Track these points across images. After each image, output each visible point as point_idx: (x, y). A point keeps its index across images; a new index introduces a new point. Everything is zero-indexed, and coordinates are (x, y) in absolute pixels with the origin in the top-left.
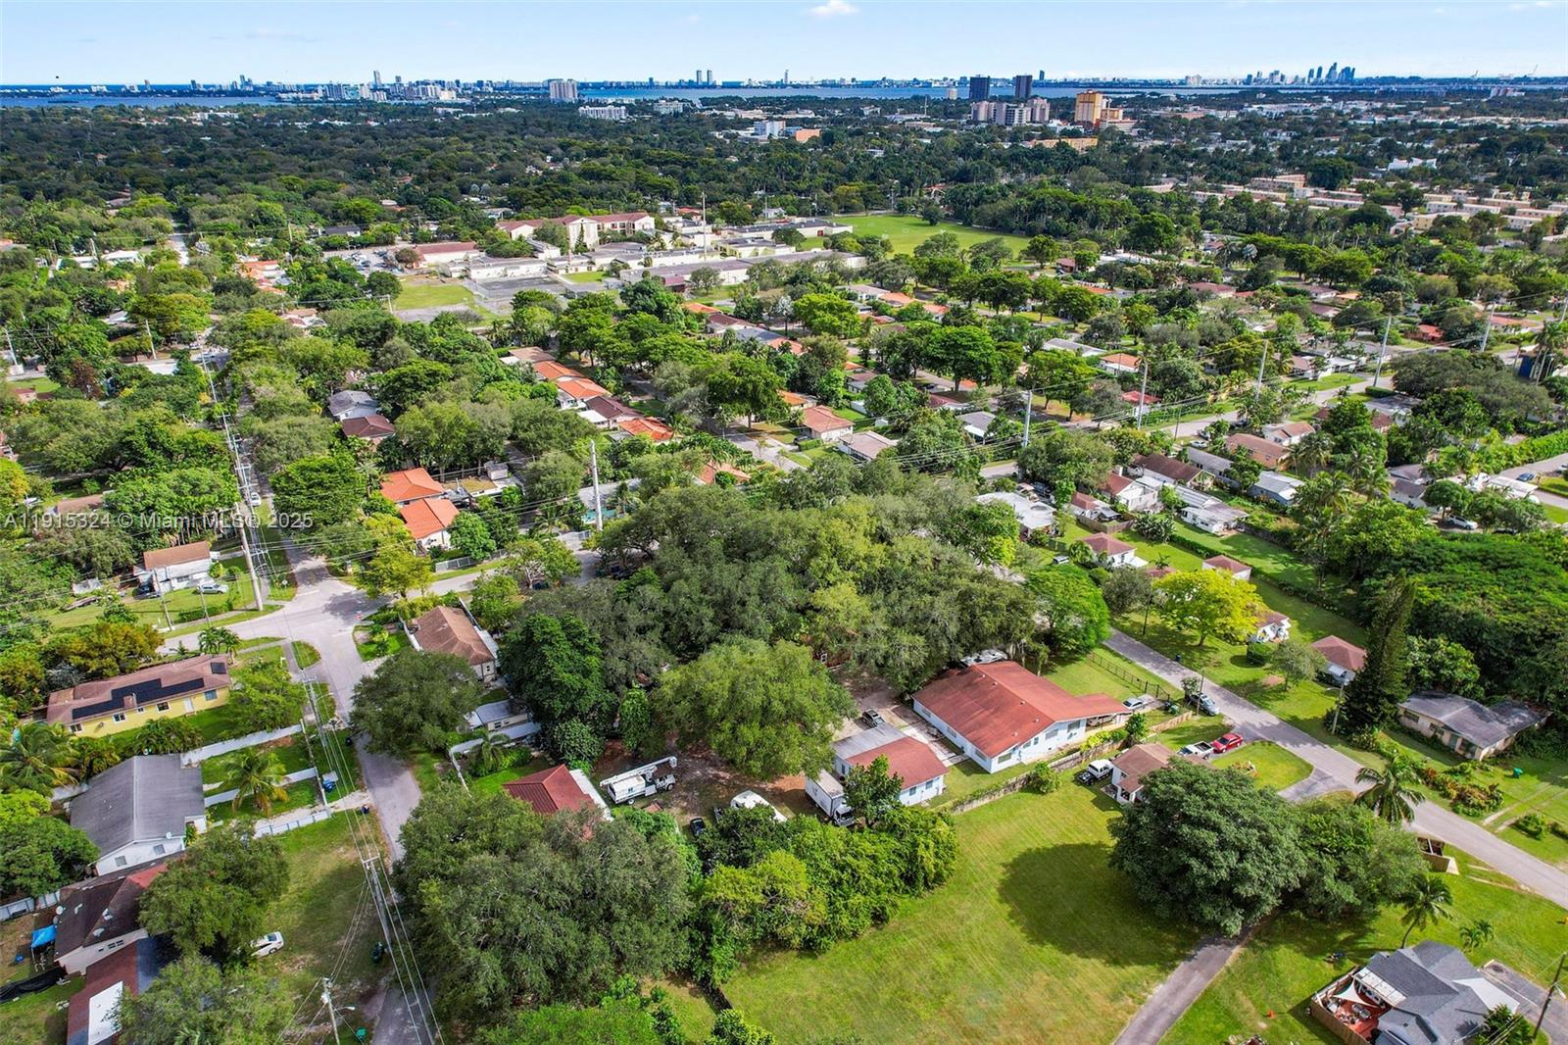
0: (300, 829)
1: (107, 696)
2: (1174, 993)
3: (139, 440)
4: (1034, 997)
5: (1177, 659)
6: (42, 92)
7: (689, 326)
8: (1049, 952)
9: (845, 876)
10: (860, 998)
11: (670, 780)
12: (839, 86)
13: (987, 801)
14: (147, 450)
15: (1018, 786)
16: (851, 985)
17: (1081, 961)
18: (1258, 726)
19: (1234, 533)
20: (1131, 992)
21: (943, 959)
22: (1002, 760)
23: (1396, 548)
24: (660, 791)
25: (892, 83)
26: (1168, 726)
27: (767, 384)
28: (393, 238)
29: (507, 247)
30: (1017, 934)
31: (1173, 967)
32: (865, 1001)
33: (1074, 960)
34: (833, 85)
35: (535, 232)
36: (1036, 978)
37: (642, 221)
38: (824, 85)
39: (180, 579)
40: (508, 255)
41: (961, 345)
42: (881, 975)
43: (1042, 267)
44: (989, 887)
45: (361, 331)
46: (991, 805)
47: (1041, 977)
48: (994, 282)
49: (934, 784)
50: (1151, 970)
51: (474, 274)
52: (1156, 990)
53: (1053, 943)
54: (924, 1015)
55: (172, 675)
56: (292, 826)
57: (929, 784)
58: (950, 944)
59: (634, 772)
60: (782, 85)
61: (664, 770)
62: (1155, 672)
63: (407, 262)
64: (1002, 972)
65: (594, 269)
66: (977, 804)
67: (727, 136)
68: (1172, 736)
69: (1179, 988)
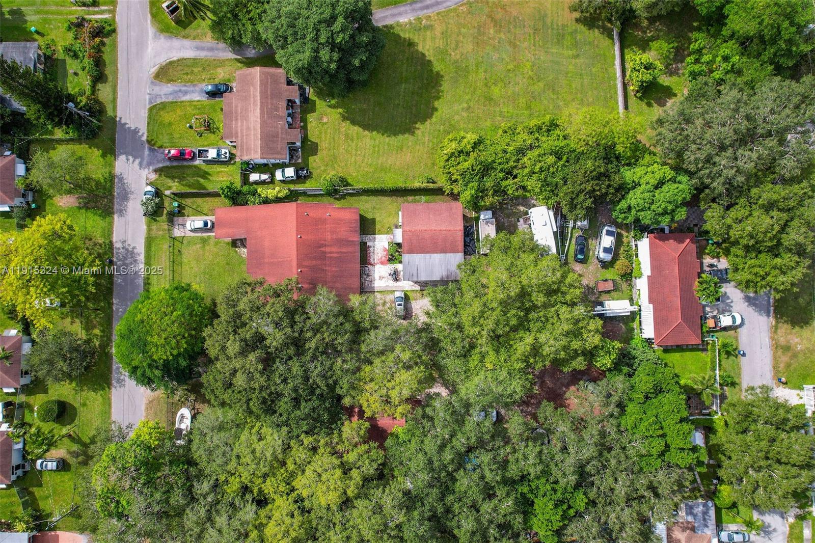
2: (400, 14)
4: (468, 47)
8: (437, 67)
10: (553, 90)
16: (553, 100)
17: (427, 54)
18: (137, 161)
20: (419, 25)
21: (496, 91)
30: (445, 86)
31: (386, 26)
32: (552, 87)
33: (430, 55)
36: (458, 57)
42: (534, 98)
44: (435, 124)
47: (455, 55)
50: (397, 30)
52: (406, 20)
53: (431, 70)
54: (528, 65)
58: (486, 98)
64: (472, 67)
69: (393, 15)
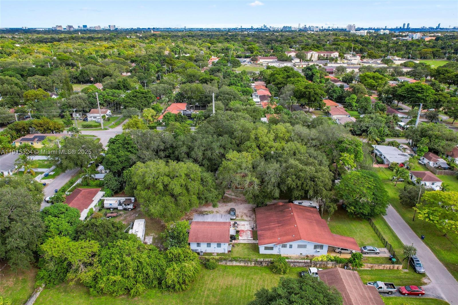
1: (32, 138)
5: (422, 238)
9: (121, 266)
11: (131, 206)
13: (242, 264)
15: (264, 264)
22: (266, 248)
24: (125, 209)
29: (283, 58)
35: (296, 55)
37: (334, 54)
39: (94, 118)
40: (283, 61)
46: (242, 267)
49: (222, 247)
51: (269, 64)
57: (219, 245)
61: (128, 202)
63: (254, 61)
66: (235, 263)
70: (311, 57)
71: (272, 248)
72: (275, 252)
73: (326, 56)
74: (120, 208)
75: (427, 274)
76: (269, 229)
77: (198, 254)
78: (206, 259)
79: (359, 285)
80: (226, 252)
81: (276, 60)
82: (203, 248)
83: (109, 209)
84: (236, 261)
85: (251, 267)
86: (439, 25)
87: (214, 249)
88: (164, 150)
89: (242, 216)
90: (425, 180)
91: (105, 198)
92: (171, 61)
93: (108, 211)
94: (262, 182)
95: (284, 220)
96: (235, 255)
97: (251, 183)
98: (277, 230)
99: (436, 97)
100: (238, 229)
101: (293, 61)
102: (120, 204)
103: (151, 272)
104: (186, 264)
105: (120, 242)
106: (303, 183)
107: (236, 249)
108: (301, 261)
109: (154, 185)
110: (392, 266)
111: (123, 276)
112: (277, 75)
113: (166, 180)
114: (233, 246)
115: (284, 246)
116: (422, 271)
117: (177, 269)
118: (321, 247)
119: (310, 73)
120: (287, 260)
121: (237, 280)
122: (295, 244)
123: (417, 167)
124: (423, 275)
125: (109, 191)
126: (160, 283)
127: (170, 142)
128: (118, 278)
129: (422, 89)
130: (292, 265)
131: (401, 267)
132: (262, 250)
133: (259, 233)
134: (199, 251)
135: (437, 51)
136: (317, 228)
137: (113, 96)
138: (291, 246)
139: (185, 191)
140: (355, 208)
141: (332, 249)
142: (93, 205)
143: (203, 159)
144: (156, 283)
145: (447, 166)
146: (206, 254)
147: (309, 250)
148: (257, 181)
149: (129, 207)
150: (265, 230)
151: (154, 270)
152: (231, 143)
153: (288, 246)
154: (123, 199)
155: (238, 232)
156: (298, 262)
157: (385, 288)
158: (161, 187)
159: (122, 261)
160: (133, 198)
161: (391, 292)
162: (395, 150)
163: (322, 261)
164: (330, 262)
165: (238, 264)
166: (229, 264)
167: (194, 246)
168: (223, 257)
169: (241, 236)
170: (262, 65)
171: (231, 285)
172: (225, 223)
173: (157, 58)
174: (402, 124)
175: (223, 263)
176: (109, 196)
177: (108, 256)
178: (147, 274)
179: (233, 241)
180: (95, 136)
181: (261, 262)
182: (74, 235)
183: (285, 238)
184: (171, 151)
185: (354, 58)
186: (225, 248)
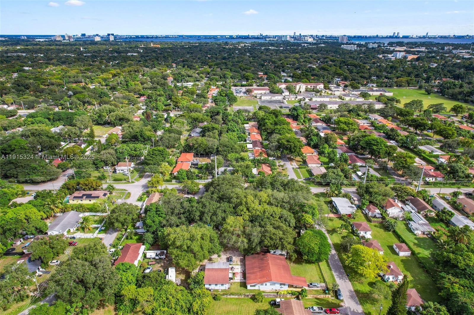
0: (87, 238)
1: (81, 195)
3: (138, 134)
5: (348, 276)
6: (215, 37)
7: (304, 121)
9: (166, 301)
11: (164, 257)
12: (447, 38)
13: (237, 297)
14: (140, 137)
15: (250, 296)
18: (352, 310)
19: (425, 236)
22: (251, 286)
23: (461, 265)
24: (160, 259)
25: (470, 36)
26: (319, 297)
27: (295, 146)
28: (253, 84)
29: (275, 91)
34: (445, 37)
35: (287, 87)
37: (320, 86)
38: (441, 37)
39: (122, 170)
40: (274, 93)
41: (372, 144)
43: (457, 116)
45: (213, 112)
46: (237, 299)
48: (416, 121)
49: (224, 286)
51: (262, 97)
55: (94, 194)
56: (86, 237)
57: (222, 285)
59: (154, 251)
60: (424, 37)
61: (162, 254)
62: (335, 277)
63: (249, 92)
65: (297, 99)
66: (232, 296)
67: (383, 57)
68: (317, 301)
70: (300, 88)
71: (254, 286)
72: (256, 288)
73: (312, 88)
74: (157, 258)
75: (345, 300)
76: (254, 273)
77: (210, 290)
78: (215, 294)
79: (302, 309)
80: (227, 289)
81: (268, 92)
82: (213, 287)
83: (150, 259)
84: (233, 295)
85: (242, 299)
86: (427, 34)
87: (219, 287)
88: (184, 213)
89: (237, 262)
90: (360, 230)
91: (147, 252)
92: (176, 99)
93: (149, 260)
94: (249, 240)
95: (263, 267)
96: (232, 291)
97: (243, 242)
98: (258, 274)
99: (387, 149)
100: (234, 272)
101: (283, 94)
102: (157, 255)
103: (184, 304)
104: (204, 300)
105: (165, 287)
106: (274, 243)
107: (233, 286)
108: (271, 294)
109: (181, 246)
110: (325, 296)
111: (168, 308)
112: (267, 121)
113: (189, 242)
114: (231, 284)
115: (262, 284)
116: (341, 298)
117: (199, 302)
118: (284, 284)
119: (295, 113)
120: (263, 294)
121: (234, 307)
122: (268, 284)
123: (360, 216)
124: (342, 301)
125: (148, 246)
126: (189, 311)
127: (188, 208)
128: (166, 309)
129: (377, 142)
130: (266, 296)
131: (330, 296)
132: (249, 287)
133: (247, 275)
134: (210, 288)
135: (411, 80)
136: (282, 271)
137: (135, 151)
138: (266, 285)
139: (200, 249)
140: (308, 257)
141: (290, 286)
142: (140, 257)
143: (211, 221)
144: (186, 310)
145: (380, 216)
146: (215, 290)
147: (277, 287)
148: (246, 240)
149: (162, 257)
150: (250, 273)
151: (185, 303)
152: (229, 207)
153: (264, 284)
154: (159, 252)
155: (234, 274)
156: (270, 295)
157: (317, 310)
158: (186, 248)
159: (167, 299)
160: (165, 251)
161: (321, 312)
162: (347, 202)
163: (284, 294)
164: (288, 295)
165: (234, 297)
166: (229, 297)
167: (207, 286)
168: (225, 293)
169: (236, 277)
170: (256, 97)
171: (230, 311)
172: (226, 269)
173: (163, 93)
174: (360, 173)
175: (225, 296)
176: (149, 250)
177: (159, 296)
178: (182, 306)
179: (231, 281)
180: (126, 190)
181: (248, 296)
182: (136, 282)
183: (263, 280)
184: (188, 214)
185: (337, 89)
186: (226, 287)
